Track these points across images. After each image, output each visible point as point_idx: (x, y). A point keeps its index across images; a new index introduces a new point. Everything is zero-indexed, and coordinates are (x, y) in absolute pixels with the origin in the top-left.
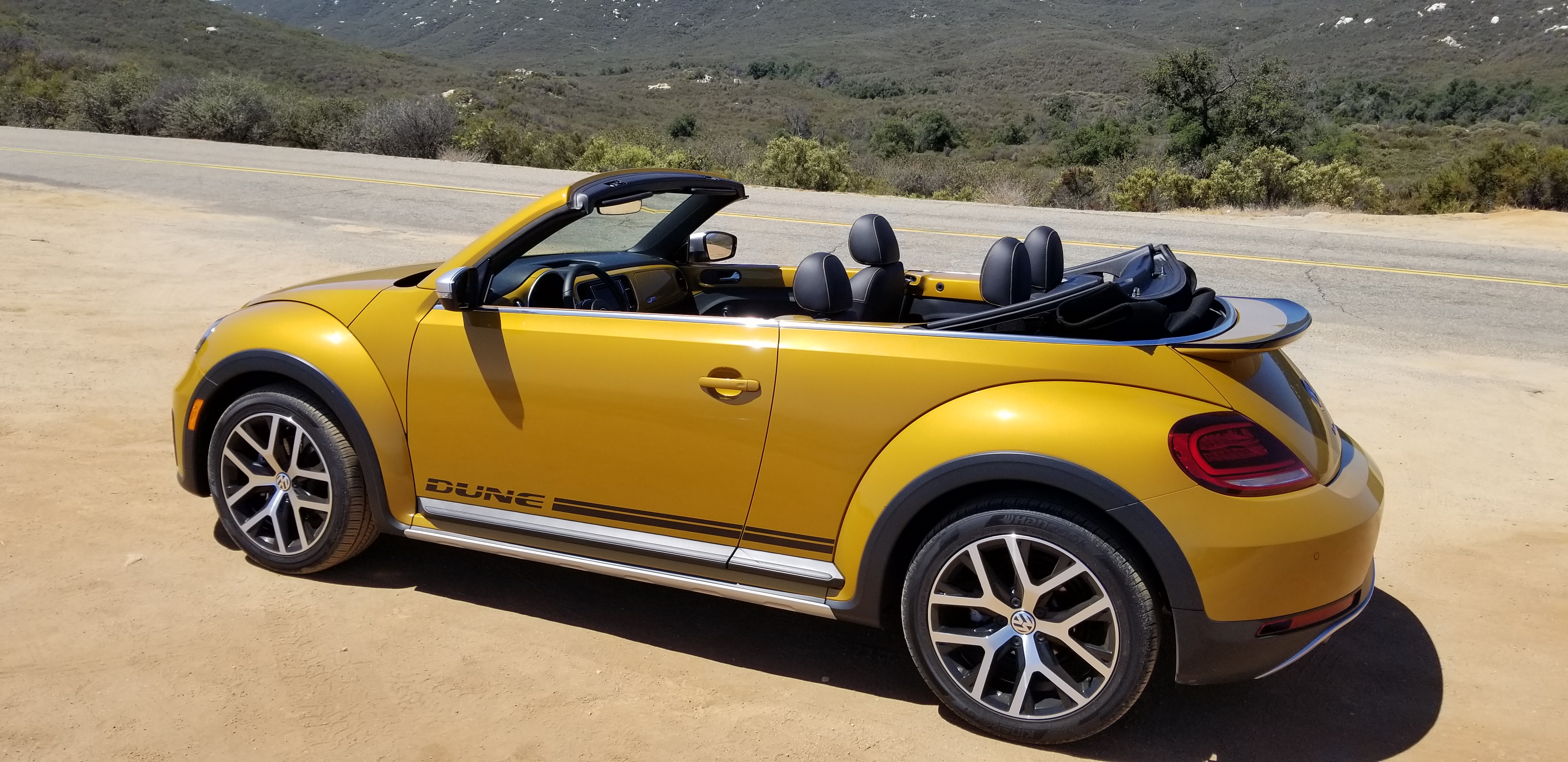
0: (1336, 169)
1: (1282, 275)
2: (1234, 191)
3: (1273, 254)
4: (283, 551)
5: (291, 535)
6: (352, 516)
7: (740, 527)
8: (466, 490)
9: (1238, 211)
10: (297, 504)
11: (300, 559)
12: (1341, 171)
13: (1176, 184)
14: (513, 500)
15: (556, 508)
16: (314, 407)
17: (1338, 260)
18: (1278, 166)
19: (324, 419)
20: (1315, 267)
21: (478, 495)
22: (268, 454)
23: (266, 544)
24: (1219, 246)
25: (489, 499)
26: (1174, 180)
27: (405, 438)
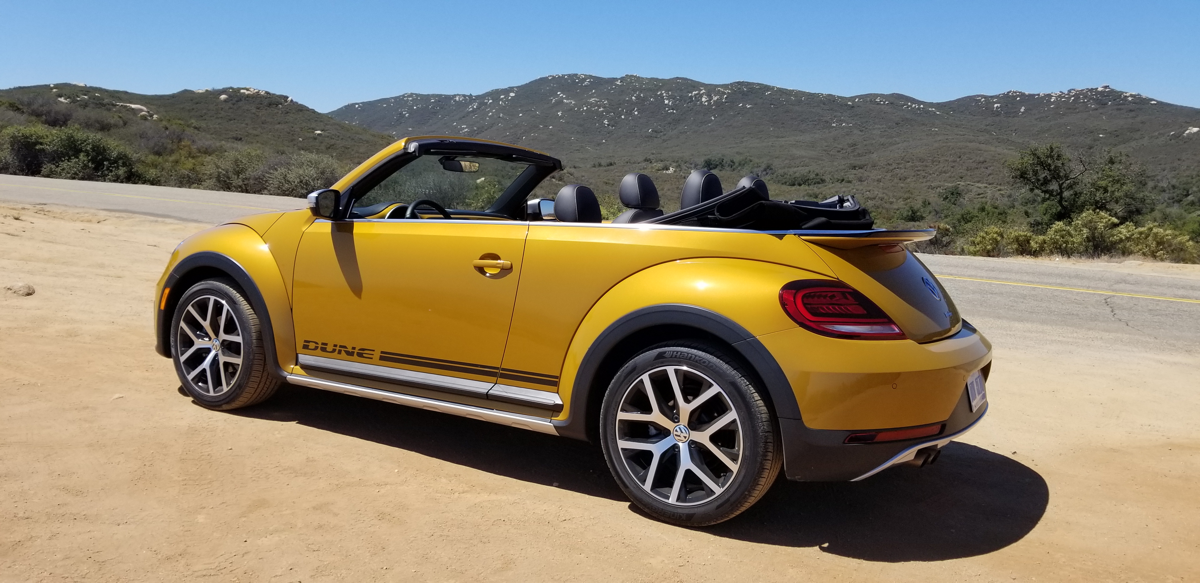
0: (1151, 229)
1: (1083, 300)
2: (1064, 245)
3: (1082, 286)
4: (212, 393)
5: (217, 383)
6: (255, 367)
7: (497, 368)
8: (326, 348)
9: (1065, 259)
10: (222, 359)
11: (222, 398)
12: (1155, 230)
13: (1017, 239)
14: (355, 354)
15: (382, 358)
16: (236, 291)
17: (1136, 292)
18: (1100, 225)
19: (241, 299)
20: (1114, 296)
21: (334, 351)
22: (206, 324)
23: (200, 387)
24: (1038, 280)
25: (340, 354)
26: (1016, 236)
27: (291, 312)
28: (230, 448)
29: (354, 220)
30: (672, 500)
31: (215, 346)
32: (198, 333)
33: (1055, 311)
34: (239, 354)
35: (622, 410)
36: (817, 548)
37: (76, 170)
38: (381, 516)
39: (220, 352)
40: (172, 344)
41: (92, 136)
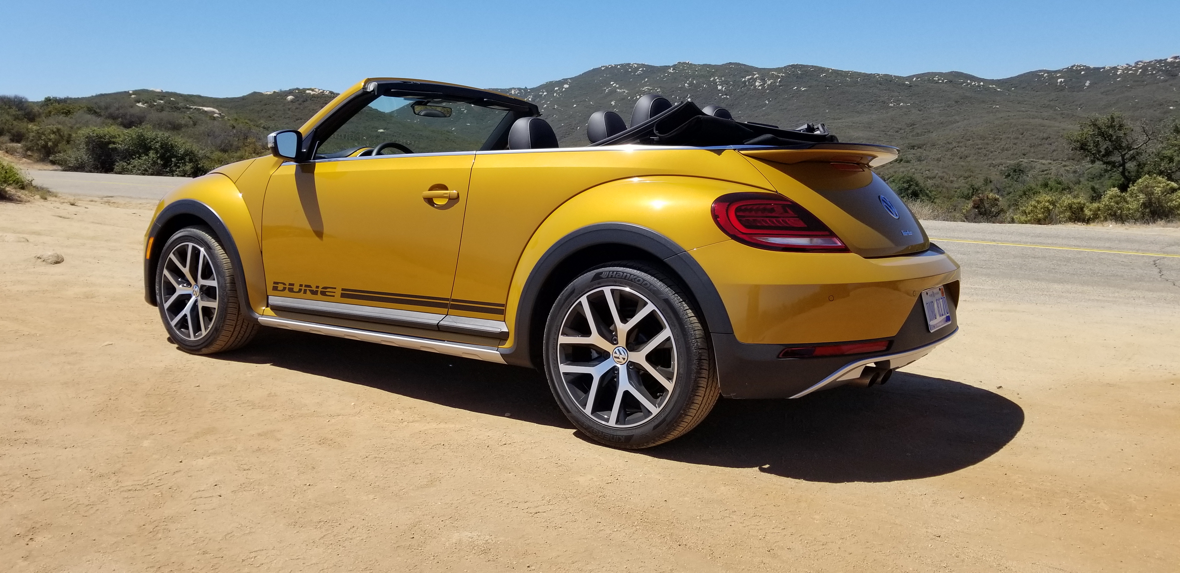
1: (1131, 262)
2: (1119, 211)
3: (1131, 249)
4: (192, 338)
6: (230, 310)
7: (447, 299)
8: (293, 288)
9: (1119, 225)
10: (201, 304)
13: (1070, 207)
14: (319, 292)
15: (343, 296)
16: (211, 237)
18: (1158, 190)
19: (216, 244)
20: (1164, 258)
22: (186, 271)
23: (182, 332)
25: (306, 293)
26: (1069, 204)
27: (261, 254)
28: (197, 385)
29: (316, 161)
30: (612, 423)
31: (195, 292)
32: (179, 280)
33: (1098, 273)
34: (216, 299)
35: (563, 334)
36: (757, 469)
37: (145, 166)
38: (322, 441)
39: (199, 298)
40: (157, 292)
41: (160, 134)
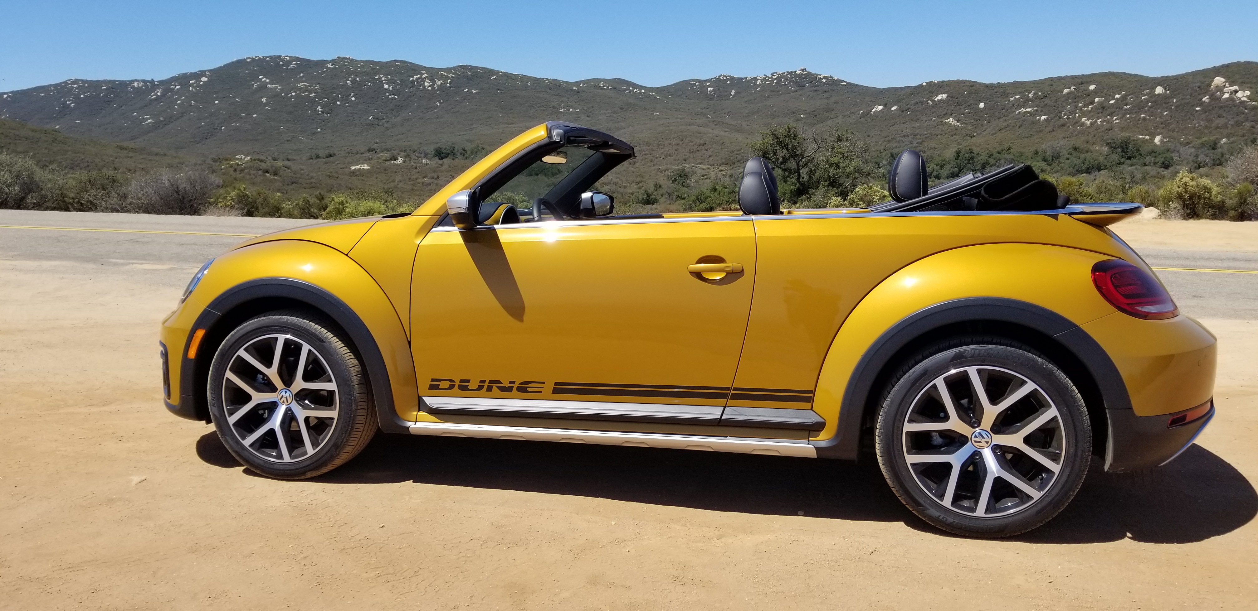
4: (287, 458)
5: (296, 444)
7: (728, 389)
8: (468, 385)
10: (301, 414)
11: (305, 464)
14: (515, 389)
15: (555, 391)
19: (330, 335)
21: (480, 388)
22: (272, 373)
25: (491, 391)
27: (408, 345)
29: (498, 226)
30: (980, 511)
32: (258, 385)
34: (332, 405)
35: (910, 421)
39: (295, 405)
40: (211, 402)
